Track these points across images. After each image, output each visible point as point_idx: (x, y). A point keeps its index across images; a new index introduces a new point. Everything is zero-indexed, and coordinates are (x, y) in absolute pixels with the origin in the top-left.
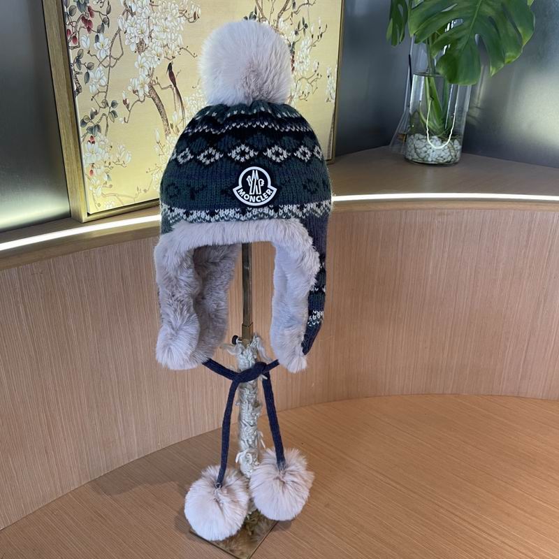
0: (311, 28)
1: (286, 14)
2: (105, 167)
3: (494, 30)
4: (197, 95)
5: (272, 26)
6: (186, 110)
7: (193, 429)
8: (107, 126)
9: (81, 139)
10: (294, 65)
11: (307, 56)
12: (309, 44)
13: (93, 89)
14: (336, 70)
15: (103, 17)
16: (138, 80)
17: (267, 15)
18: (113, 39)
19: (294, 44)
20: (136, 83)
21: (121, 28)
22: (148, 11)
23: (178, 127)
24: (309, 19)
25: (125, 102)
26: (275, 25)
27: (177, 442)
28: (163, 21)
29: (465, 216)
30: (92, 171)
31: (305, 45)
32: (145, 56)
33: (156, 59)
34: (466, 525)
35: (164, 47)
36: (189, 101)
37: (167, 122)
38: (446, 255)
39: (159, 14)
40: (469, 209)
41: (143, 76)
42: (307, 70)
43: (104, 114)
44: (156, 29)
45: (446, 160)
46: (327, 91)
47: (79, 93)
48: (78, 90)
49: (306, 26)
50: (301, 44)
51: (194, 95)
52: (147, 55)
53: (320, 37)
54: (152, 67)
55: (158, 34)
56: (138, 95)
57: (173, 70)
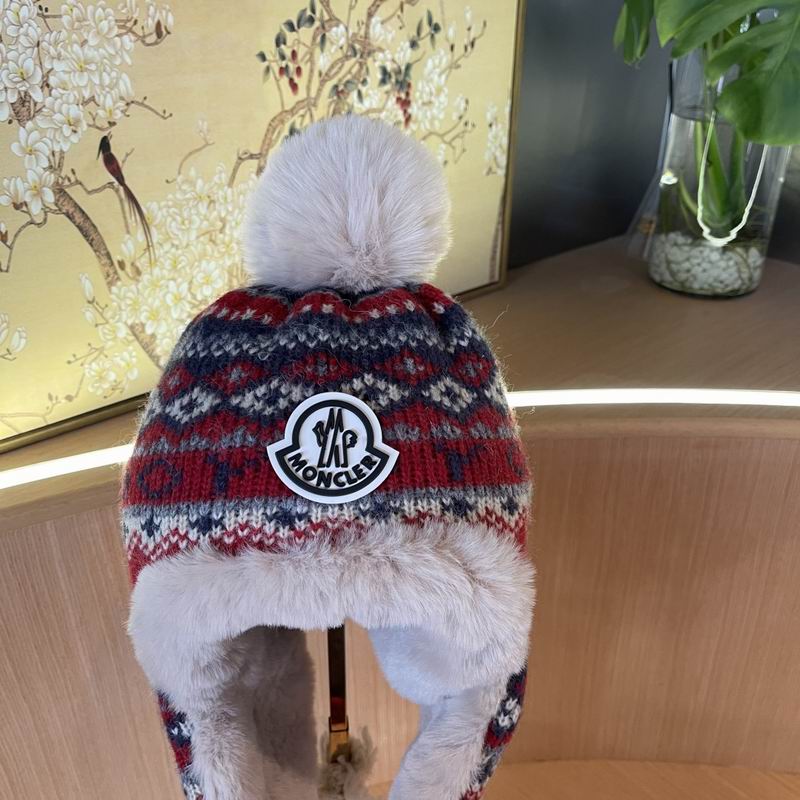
0: (450, 32)
1: (384, 11)
4: (179, 196)
5: (354, 35)
6: (153, 230)
10: (410, 111)
12: (445, 63)
14: (507, 110)
16: (25, 180)
19: (408, 67)
20: (20, 188)
22: (34, 30)
23: (138, 264)
24: (443, 13)
26: (362, 33)
28: (76, 47)
31: (434, 68)
32: (37, 128)
33: (67, 131)
35: (85, 103)
36: (160, 209)
37: (110, 258)
39: (64, 34)
41: (36, 170)
42: (441, 116)
44: (58, 66)
45: (729, 289)
46: (487, 157)
49: (436, 28)
50: (425, 65)
51: (170, 196)
52: (43, 125)
53: (469, 48)
54: (57, 149)
55: (66, 77)
56: (28, 213)
57: (113, 151)
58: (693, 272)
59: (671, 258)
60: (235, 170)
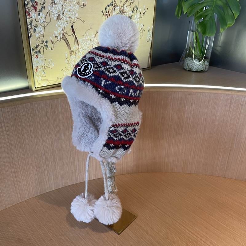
0: (140, 10)
1: (127, 4)
2: (43, 68)
3: (222, 11)
4: (85, 39)
6: (79, 45)
7: (78, 180)
8: (44, 51)
9: (32, 56)
11: (138, 22)
12: (139, 16)
13: (37, 36)
14: (152, 28)
15: (42, 5)
16: (58, 32)
17: (118, 4)
18: (46, 15)
19: (131, 16)
20: (57, 33)
21: (50, 10)
22: (62, 2)
23: (76, 52)
24: (139, 5)
25: (51, 41)
26: (122, 8)
27: (71, 184)
28: (69, 7)
29: (201, 95)
30: (37, 70)
31: (137, 17)
33: (66, 23)
34: (187, 231)
35: (70, 18)
36: (81, 41)
37: (71, 50)
38: (192, 112)
39: (67, 4)
40: (203, 93)
41: (60, 30)
43: (42, 46)
44: (66, 10)
45: (201, 70)
46: (147, 38)
47: (31, 37)
48: (31, 36)
49: (137, 9)
50: (135, 17)
51: (83, 38)
52: (62, 22)
53: (144, 14)
54: (64, 26)
55: (67, 12)
56: (57, 38)
57: (73, 28)
58: (193, 66)
59: (188, 63)
60: (96, 35)
